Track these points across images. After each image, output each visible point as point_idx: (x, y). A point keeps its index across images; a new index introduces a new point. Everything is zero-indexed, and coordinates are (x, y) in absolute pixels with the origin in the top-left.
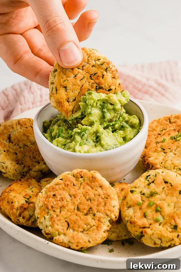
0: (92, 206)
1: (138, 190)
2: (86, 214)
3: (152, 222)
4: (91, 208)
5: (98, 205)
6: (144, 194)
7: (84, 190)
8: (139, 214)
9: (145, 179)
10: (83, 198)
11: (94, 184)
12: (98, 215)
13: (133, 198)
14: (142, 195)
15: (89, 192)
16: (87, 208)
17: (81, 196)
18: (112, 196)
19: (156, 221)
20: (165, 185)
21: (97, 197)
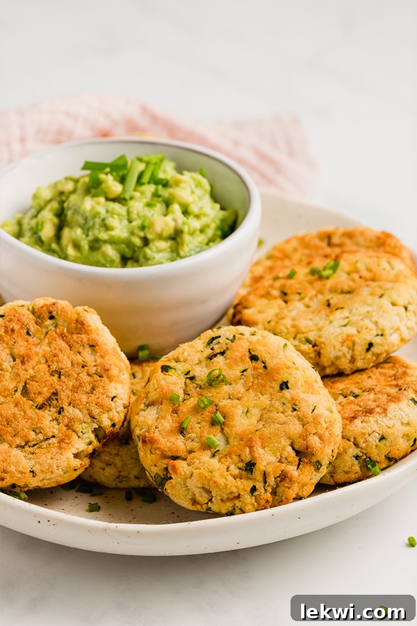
0: (59, 388)
1: (181, 367)
2: (41, 407)
3: (195, 445)
4: (55, 394)
5: (75, 389)
6: (192, 378)
7: (48, 349)
8: (168, 423)
9: (206, 344)
10: (43, 367)
11: (78, 338)
12: (70, 411)
13: (163, 382)
14: (188, 381)
15: (61, 355)
16: (46, 392)
17: (39, 362)
18: (114, 372)
19: (207, 446)
20: (249, 364)
21: (78, 369)
